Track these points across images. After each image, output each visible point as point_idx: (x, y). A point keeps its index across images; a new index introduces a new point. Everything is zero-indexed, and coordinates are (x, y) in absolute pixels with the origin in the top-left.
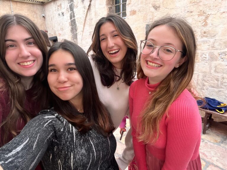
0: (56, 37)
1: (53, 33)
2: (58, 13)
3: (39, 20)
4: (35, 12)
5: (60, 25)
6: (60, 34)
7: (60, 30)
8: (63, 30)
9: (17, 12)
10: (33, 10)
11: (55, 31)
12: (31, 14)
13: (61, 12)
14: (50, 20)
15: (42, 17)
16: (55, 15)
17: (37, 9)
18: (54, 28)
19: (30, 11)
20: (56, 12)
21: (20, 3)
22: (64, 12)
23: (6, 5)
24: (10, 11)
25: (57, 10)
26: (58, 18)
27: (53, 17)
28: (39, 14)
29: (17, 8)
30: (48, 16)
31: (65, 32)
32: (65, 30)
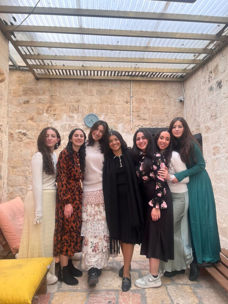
0: (200, 135)
1: (194, 129)
2: (210, 85)
3: (173, 108)
4: (167, 95)
5: (211, 109)
6: (209, 128)
7: (209, 119)
8: (216, 118)
9: (139, 97)
10: (164, 92)
11: (199, 123)
12: (160, 99)
13: (217, 83)
14: (192, 105)
15: (178, 102)
16: (203, 92)
17: (172, 90)
18: (197, 118)
19: (159, 95)
20: (205, 86)
21: (146, 83)
22: (222, 80)
23: (123, 88)
24: (128, 97)
25: (208, 81)
26: (208, 96)
27: (199, 97)
28: (173, 98)
29: (139, 91)
30: (188, 99)
31: (219, 122)
32: (220, 118)
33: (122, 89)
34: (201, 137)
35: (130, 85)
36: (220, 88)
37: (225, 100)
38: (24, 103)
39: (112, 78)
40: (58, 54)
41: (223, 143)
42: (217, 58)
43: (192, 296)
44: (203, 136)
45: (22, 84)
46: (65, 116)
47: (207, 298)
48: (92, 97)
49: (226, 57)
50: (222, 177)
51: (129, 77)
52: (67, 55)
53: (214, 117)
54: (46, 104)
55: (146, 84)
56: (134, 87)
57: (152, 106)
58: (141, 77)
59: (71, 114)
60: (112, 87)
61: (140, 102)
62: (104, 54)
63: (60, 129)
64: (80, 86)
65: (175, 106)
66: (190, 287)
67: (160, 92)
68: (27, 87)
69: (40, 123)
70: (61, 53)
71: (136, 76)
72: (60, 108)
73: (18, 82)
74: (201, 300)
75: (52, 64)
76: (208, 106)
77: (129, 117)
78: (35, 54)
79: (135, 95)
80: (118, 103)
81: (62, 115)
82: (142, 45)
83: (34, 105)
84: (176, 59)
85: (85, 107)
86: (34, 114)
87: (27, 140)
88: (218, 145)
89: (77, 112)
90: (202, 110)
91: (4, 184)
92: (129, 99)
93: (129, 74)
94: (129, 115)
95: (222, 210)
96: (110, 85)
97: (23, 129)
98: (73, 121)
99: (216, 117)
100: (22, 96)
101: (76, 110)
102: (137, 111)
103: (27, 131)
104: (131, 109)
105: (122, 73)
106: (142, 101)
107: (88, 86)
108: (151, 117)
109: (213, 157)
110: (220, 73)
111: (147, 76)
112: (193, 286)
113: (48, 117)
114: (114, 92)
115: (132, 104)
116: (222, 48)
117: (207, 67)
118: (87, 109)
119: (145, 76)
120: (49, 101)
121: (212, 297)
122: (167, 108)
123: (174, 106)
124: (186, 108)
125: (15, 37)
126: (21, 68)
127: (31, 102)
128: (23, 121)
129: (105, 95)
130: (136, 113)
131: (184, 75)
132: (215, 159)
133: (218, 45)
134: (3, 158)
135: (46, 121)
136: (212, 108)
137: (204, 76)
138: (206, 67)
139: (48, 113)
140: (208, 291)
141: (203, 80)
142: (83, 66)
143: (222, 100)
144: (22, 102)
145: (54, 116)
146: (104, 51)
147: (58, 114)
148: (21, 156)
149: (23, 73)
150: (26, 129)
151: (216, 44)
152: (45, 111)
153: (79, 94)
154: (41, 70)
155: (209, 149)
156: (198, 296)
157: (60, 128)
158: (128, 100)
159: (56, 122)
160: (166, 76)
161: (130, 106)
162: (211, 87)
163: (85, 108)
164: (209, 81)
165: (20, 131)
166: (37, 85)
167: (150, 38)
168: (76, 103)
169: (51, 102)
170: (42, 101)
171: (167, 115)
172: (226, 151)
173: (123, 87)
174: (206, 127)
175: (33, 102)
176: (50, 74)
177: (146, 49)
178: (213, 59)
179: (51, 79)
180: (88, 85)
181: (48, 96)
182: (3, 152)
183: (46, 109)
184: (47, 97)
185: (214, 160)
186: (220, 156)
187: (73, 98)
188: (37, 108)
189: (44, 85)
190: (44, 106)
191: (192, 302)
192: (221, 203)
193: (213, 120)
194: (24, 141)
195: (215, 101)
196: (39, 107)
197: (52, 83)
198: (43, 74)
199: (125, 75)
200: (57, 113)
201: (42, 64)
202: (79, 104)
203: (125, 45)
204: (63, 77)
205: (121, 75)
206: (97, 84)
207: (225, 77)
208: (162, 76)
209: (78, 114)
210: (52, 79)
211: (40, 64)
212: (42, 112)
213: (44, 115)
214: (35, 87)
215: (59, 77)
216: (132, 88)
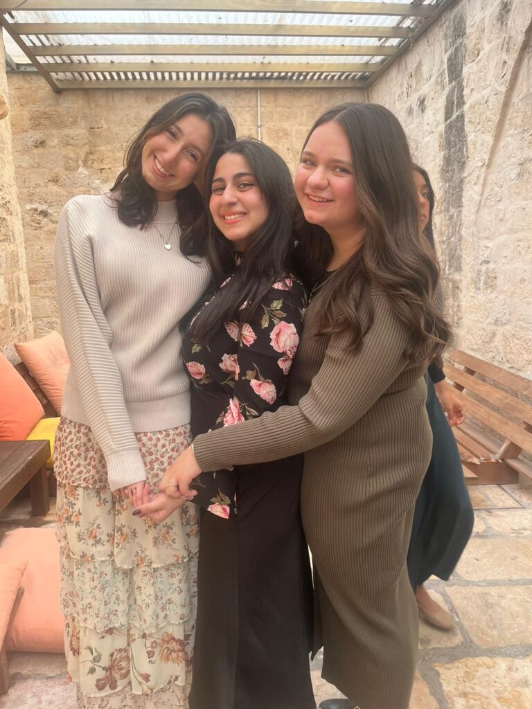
2: (409, 104)
9: (275, 126)
20: (402, 104)
21: (289, 94)
23: (242, 107)
24: (252, 127)
25: (406, 95)
29: (274, 112)
33: (239, 109)
35: (255, 98)
38: (35, 146)
39: (217, 84)
40: (99, 44)
45: (27, 103)
51: (252, 81)
52: (117, 43)
54: (81, 147)
56: (265, 104)
58: (279, 81)
61: (277, 137)
62: (193, 40)
64: (149, 104)
68: (38, 111)
69: (74, 189)
70: (105, 41)
71: (266, 79)
72: (111, 154)
73: (19, 99)
75: (88, 62)
78: (52, 45)
79: (267, 122)
82: (269, 23)
83: (56, 150)
84: (343, 45)
86: (59, 170)
87: (51, 226)
91: (26, 310)
92: (253, 131)
93: (253, 76)
97: (40, 203)
100: (29, 130)
103: (49, 206)
106: (281, 134)
110: (423, 79)
111: (291, 78)
113: (90, 176)
116: (428, 28)
117: (406, 62)
119: (286, 79)
120: (85, 141)
125: (12, 17)
126: (22, 69)
127: (49, 143)
128: (39, 185)
133: (420, 23)
134: (20, 263)
135: (86, 183)
137: (401, 81)
138: (403, 63)
139: (88, 168)
141: (399, 92)
142: (152, 62)
143: (425, 136)
144: (30, 143)
145: (101, 172)
147: (110, 169)
148: (43, 258)
149: (27, 80)
150: (46, 202)
151: (415, 20)
152: (80, 163)
154: (65, 74)
159: (106, 185)
160: (329, 78)
162: (411, 107)
164: (408, 93)
165: (34, 206)
166: (58, 104)
167: (283, 14)
169: (92, 143)
170: (71, 141)
173: (241, 104)
175: (54, 144)
176: (83, 80)
177: (278, 31)
179: (87, 91)
181: (83, 129)
182: (17, 252)
183: (82, 159)
184: (83, 131)
188: (64, 157)
189: (72, 103)
190: (78, 151)
194: (46, 229)
196: (68, 153)
197: (90, 100)
198: (68, 80)
199: (243, 78)
200: (106, 167)
201: (68, 61)
203: (235, 23)
204: (112, 85)
205: (235, 79)
207: (431, 90)
208: (322, 78)
210: (90, 92)
211: (62, 62)
212: (75, 165)
213: (79, 171)
214: (55, 109)
215: (104, 86)
216: (261, 105)
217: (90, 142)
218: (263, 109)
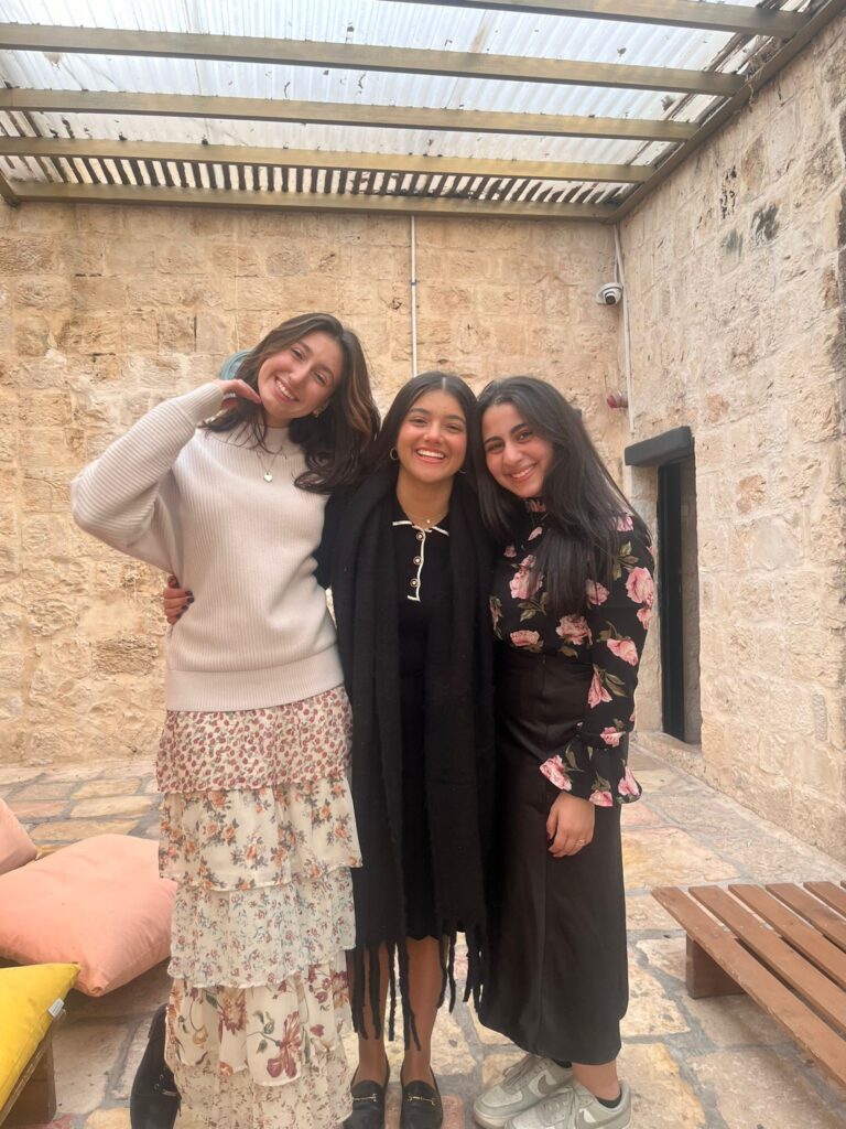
0: (686, 434)
1: (661, 411)
2: (727, 229)
3: (579, 329)
4: (557, 278)
5: (732, 325)
6: (724, 405)
7: (721, 367)
8: (751, 364)
9: (443, 283)
10: (543, 263)
11: (683, 385)
12: (528, 291)
13: (756, 215)
14: (653, 316)
15: (599, 304)
16: (699, 260)
17: (573, 255)
18: (673, 368)
19: (524, 274)
20: (709, 233)
21: (470, 227)
22: (780, 200)
23: (380, 247)
24: (399, 284)
25: (720, 213)
26: (722, 274)
27: (681, 280)
28: (579, 291)
29: (443, 258)
30: (639, 291)
31: (765, 376)
32: (767, 360)
33: (375, 250)
34: (690, 443)
35: (405, 233)
36: (770, 235)
37: (792, 285)
39: (333, 201)
40: (93, 87)
41: (780, 460)
42: (760, 112)
43: (677, 1090)
44: (699, 436)
46: (138, 363)
47: (738, 1095)
48: (252, 280)
49: (793, 106)
50: (773, 597)
51: (401, 199)
52: (131, 89)
53: (743, 358)
54: (55, 311)
55: (470, 230)
56: (423, 244)
57: (499, 319)
58: (452, 201)
59: (164, 354)
60: (332, 243)
61: (447, 303)
62: (290, 87)
63: (119, 418)
64: (198, 234)
65: (586, 319)
66: (663, 1050)
67: (526, 265)
69: (36, 391)
70: (104, 81)
71: (429, 195)
72: (115, 327)
74: (712, 1109)
75: (71, 133)
76: (719, 314)
77: (406, 364)
79: (428, 277)
80: (358, 306)
81: (127, 357)
82: (453, 48)
83: (4, 315)
84: (593, 116)
85: (222, 325)
86: (6, 353)
88: (761, 469)
89: (190, 345)
90: (693, 333)
92: (402, 291)
93: (403, 187)
94: (405, 356)
95: (773, 725)
96: (323, 233)
98: (174, 384)
99: (752, 357)
101: (186, 336)
102: (438, 343)
104: (411, 333)
105: (371, 181)
106: (455, 299)
107: (234, 236)
108: (492, 367)
109: (739, 520)
110: (768, 173)
111: (475, 196)
112: (675, 1046)
113: (69, 368)
114: (344, 263)
115: (418, 313)
116: (779, 71)
117: (717, 153)
118: (230, 333)
119: (467, 197)
120: (68, 299)
121: (758, 1089)
122: (556, 327)
123: (581, 321)
124: (629, 330)
129: (305, 275)
130: (434, 349)
131: (620, 192)
132: (744, 526)
133: (764, 57)
135: (60, 382)
136: (738, 321)
137: (704, 191)
138: (711, 153)
139: (66, 351)
140: (738, 1064)
141: (701, 210)
142: (205, 142)
143: (778, 285)
145: (94, 361)
146: (292, 68)
147: (111, 354)
151: (756, 49)
152: (52, 341)
153: (196, 270)
154: (27, 164)
155: (722, 489)
156: (700, 1089)
157: (122, 410)
158: (402, 294)
159: (103, 386)
160: (549, 196)
161: (408, 320)
162: (734, 234)
163: (223, 330)
164: (724, 210)
166: (13, 227)
167: (490, 11)
168: (184, 308)
169: (77, 303)
170: (35, 299)
171: (555, 357)
172: (793, 494)
173: (378, 242)
174: (711, 400)
176: (66, 181)
177: (470, 66)
178: (740, 120)
179: (73, 204)
180: (232, 231)
181: (62, 275)
183: (56, 333)
184: (61, 280)
185: (741, 531)
186: (768, 513)
187: (169, 285)
188: (18, 329)
189: (41, 227)
190: (47, 317)
191: (681, 1120)
192: (768, 698)
193: (739, 369)
195: (749, 293)
196: (26, 322)
197: (79, 223)
198: (36, 181)
199: (383, 192)
200: (105, 350)
201: (31, 133)
202: (199, 311)
203: (381, 44)
204: (125, 195)
205: (369, 192)
206: (269, 229)
207: (791, 189)
208: (535, 198)
209: (193, 355)
210: (79, 205)
211: (18, 135)
212: (41, 345)
213: (48, 356)
214: (6, 237)
215: (109, 195)
216: (417, 245)
217: (74, 300)
218: (420, 252)
